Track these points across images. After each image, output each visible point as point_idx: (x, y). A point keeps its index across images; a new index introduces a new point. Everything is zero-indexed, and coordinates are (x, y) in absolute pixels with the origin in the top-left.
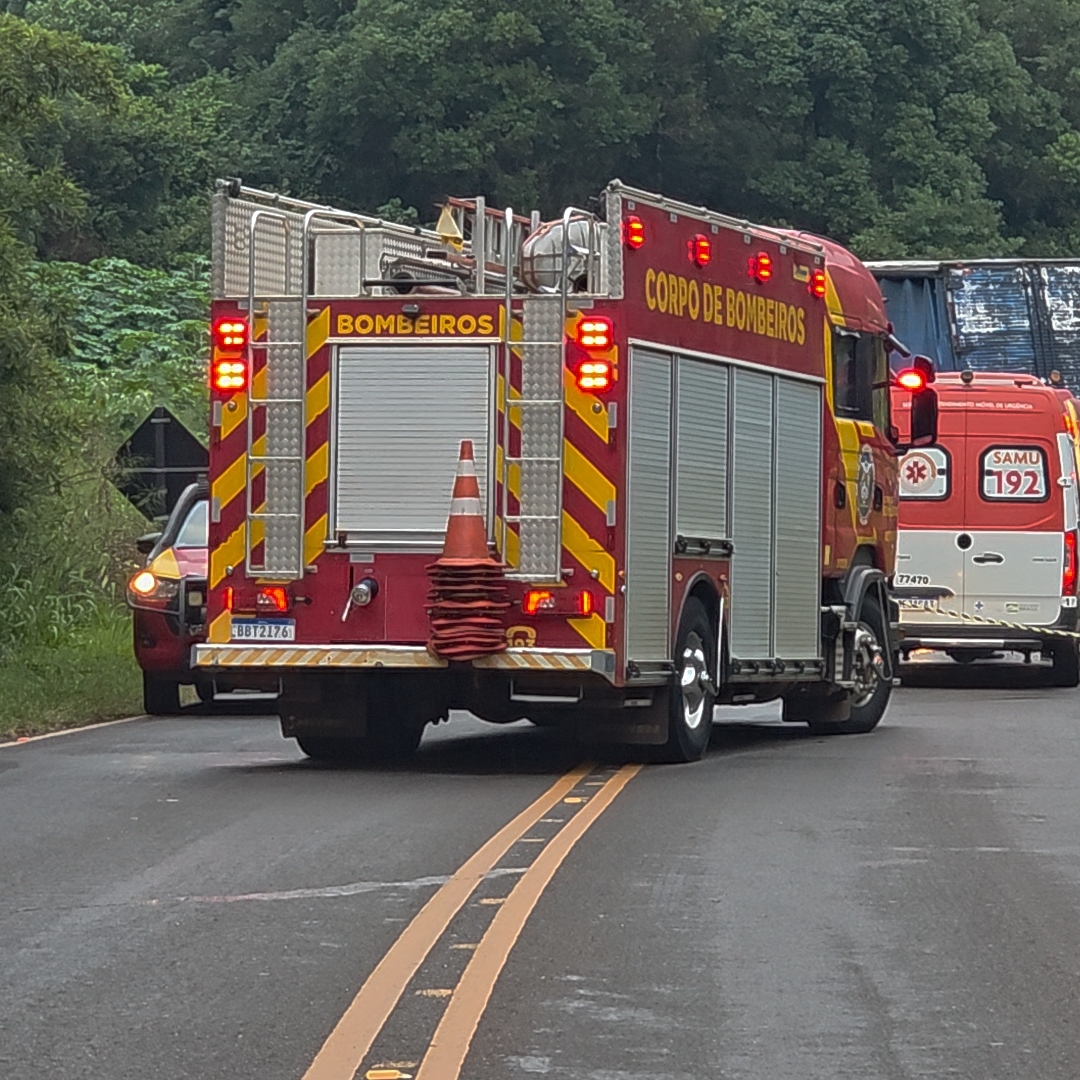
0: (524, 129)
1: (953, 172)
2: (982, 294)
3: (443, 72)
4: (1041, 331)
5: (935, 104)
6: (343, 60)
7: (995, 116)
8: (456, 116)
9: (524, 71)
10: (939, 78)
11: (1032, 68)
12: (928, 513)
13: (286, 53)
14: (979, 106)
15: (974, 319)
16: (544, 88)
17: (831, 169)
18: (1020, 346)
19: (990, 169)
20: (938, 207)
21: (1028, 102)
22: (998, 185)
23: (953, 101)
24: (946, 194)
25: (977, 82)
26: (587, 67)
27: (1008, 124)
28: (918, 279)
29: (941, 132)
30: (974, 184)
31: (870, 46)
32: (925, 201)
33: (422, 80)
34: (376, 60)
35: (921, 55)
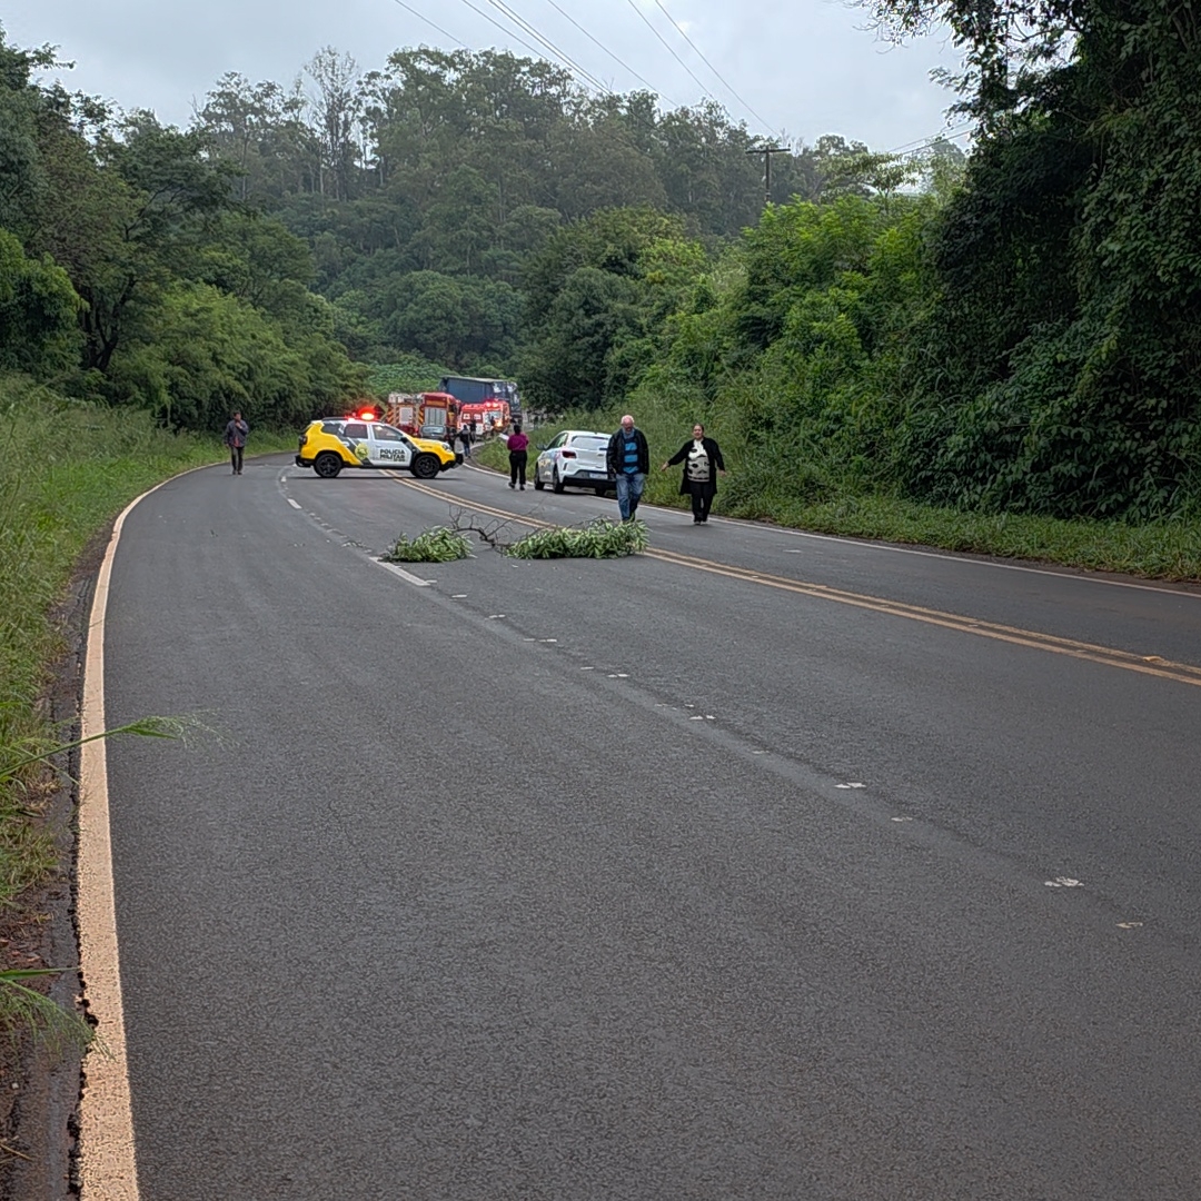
0: (442, 334)
3: (426, 322)
4: (507, 392)
6: (405, 319)
8: (428, 331)
9: (443, 322)
13: (393, 316)
15: (496, 390)
16: (446, 325)
17: (507, 343)
26: (456, 321)
28: (489, 384)
31: (515, 317)
33: (421, 324)
34: (411, 320)
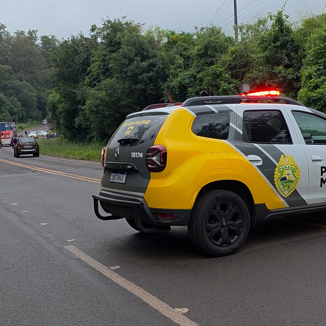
1: (6, 112)
2: (7, 125)
4: (11, 127)
5: (5, 106)
7: (9, 107)
10: (5, 105)
11: (12, 103)
12: (3, 138)
14: (8, 107)
15: (6, 126)
18: (9, 128)
19: (9, 111)
20: (5, 114)
21: (12, 106)
22: (10, 112)
23: (6, 106)
24: (6, 113)
25: (8, 105)
27: (10, 108)
28: (3, 124)
29: (5, 109)
30: (8, 112)
32: (4, 114)
35: (3, 103)
